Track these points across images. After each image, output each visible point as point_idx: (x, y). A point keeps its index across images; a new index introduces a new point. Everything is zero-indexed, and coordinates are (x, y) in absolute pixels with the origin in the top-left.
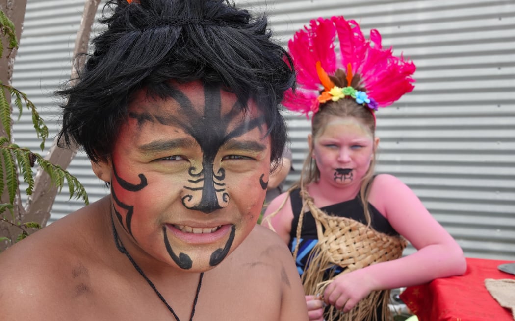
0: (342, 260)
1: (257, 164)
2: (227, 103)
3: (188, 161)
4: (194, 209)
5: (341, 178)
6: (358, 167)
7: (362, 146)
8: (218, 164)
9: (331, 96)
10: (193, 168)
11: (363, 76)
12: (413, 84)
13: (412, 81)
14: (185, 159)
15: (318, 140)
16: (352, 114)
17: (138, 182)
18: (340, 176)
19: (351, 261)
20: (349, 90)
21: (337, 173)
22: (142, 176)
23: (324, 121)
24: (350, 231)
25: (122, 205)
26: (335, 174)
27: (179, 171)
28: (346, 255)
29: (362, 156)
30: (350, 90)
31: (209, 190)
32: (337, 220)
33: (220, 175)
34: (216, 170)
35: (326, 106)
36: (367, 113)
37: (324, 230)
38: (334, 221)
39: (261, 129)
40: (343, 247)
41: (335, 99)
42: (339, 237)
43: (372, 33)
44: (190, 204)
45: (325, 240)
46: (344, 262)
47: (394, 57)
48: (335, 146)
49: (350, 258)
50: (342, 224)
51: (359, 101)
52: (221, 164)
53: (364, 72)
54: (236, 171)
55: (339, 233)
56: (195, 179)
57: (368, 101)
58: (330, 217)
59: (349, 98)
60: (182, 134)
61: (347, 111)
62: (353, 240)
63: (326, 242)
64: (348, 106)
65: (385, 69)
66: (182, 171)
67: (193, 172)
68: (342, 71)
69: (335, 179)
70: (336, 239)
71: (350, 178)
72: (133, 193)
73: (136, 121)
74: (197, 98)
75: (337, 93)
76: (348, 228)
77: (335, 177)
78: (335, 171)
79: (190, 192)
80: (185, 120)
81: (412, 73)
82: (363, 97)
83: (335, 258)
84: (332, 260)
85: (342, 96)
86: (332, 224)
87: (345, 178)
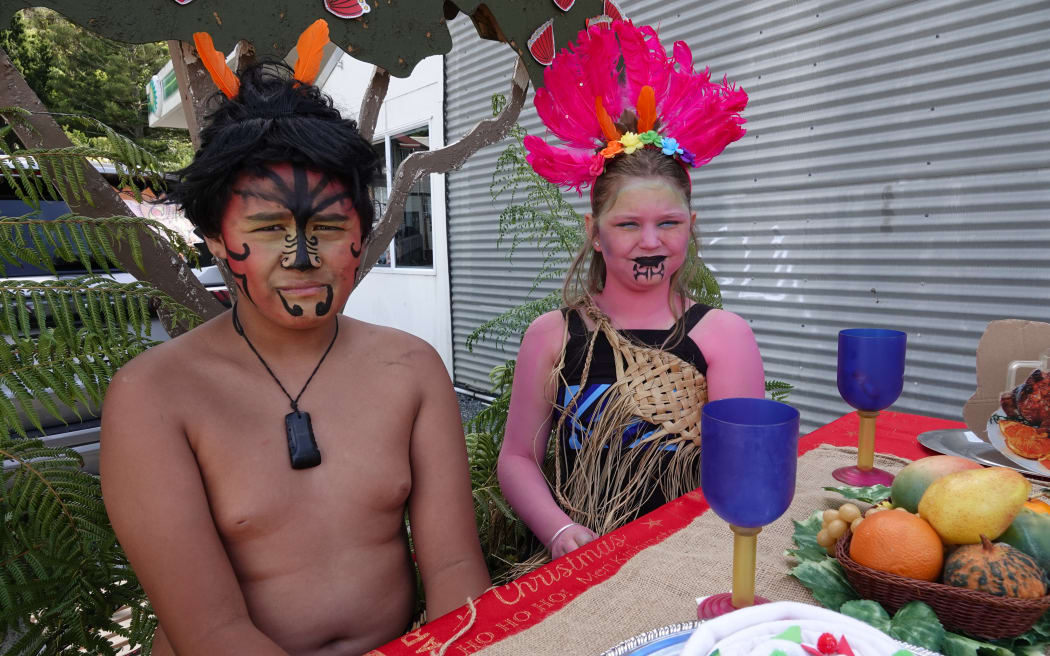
0: (654, 414)
1: (346, 233)
2: (313, 181)
3: (284, 230)
4: (289, 268)
5: (646, 274)
6: (673, 254)
7: (676, 223)
8: (310, 233)
9: (622, 145)
10: (289, 236)
11: (664, 120)
12: (743, 127)
13: (743, 121)
14: (282, 228)
15: (605, 219)
16: (657, 172)
17: (242, 251)
18: (643, 270)
19: (669, 416)
20: (649, 135)
21: (638, 265)
22: (245, 245)
23: (613, 188)
24: (669, 371)
25: (237, 275)
26: (635, 268)
27: (276, 239)
28: (661, 407)
29: (675, 236)
30: (651, 136)
31: (302, 253)
32: (649, 354)
33: (313, 241)
34: (309, 237)
35: (615, 164)
36: (679, 169)
37: (626, 366)
38: (644, 354)
39: (342, 203)
40: (657, 394)
41: (629, 151)
42: (650, 379)
43: (676, 47)
44: (286, 264)
45: (628, 381)
46: (656, 418)
47: (712, 85)
48: (634, 223)
49: (667, 412)
50: (657, 361)
51: (668, 152)
52: (314, 233)
53: (664, 113)
54: (327, 239)
55: (650, 374)
56: (290, 244)
57: (681, 151)
58: (637, 349)
59: (650, 148)
60: (282, 210)
61: (650, 167)
62: (673, 385)
63: (629, 383)
64: (652, 160)
65: (697, 106)
66: (280, 238)
67: (289, 239)
68: (632, 114)
69: (636, 276)
70: (644, 382)
71: (659, 273)
72: (241, 262)
73: (240, 196)
74: (288, 177)
75: (631, 142)
76: (667, 367)
77: (635, 272)
78: (634, 263)
79: (286, 256)
80: (281, 196)
81: (742, 109)
82: (670, 146)
83: (643, 411)
84: (639, 412)
85: (641, 145)
86: (641, 359)
87: (652, 273)
